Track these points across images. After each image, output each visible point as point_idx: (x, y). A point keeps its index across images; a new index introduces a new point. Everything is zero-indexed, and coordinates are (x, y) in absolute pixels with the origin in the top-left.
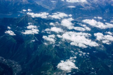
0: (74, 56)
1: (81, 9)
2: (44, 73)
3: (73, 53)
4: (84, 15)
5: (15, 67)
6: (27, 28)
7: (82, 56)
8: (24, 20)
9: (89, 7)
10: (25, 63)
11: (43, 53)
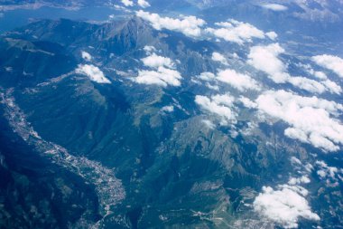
0: (300, 176)
1: (296, 14)
2: (203, 216)
3: (296, 164)
4: (305, 37)
5: (105, 183)
6: (142, 63)
7: (327, 177)
8: (126, 32)
9: (323, 13)
10: (135, 174)
11: (192, 150)
